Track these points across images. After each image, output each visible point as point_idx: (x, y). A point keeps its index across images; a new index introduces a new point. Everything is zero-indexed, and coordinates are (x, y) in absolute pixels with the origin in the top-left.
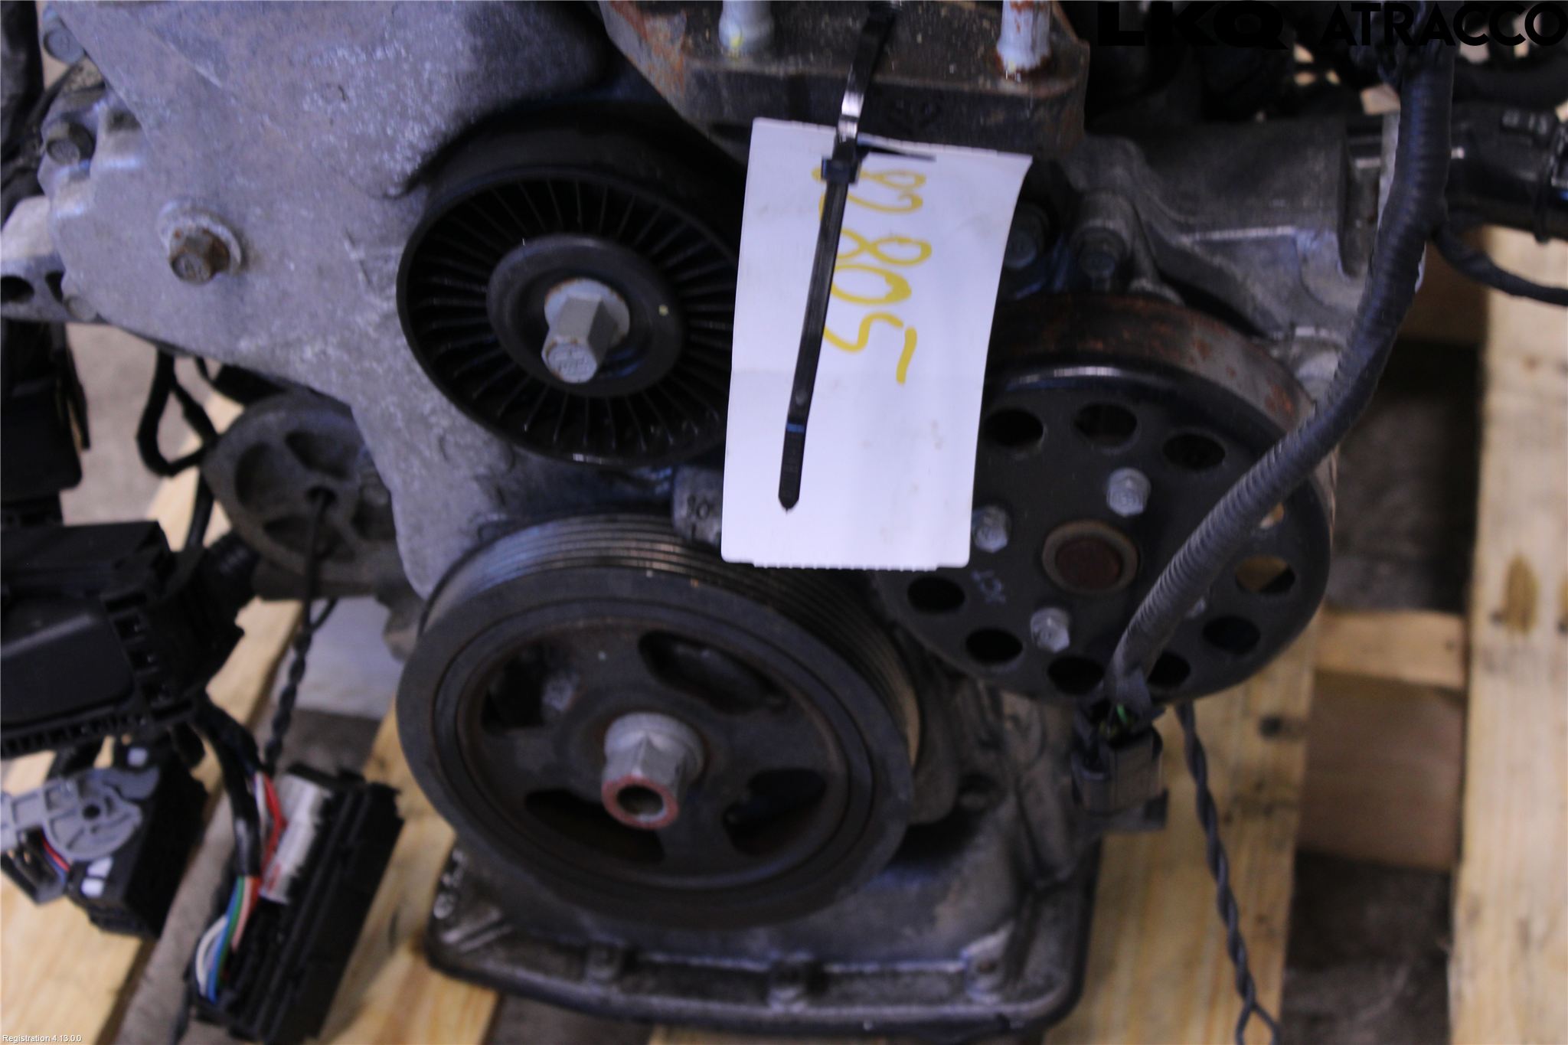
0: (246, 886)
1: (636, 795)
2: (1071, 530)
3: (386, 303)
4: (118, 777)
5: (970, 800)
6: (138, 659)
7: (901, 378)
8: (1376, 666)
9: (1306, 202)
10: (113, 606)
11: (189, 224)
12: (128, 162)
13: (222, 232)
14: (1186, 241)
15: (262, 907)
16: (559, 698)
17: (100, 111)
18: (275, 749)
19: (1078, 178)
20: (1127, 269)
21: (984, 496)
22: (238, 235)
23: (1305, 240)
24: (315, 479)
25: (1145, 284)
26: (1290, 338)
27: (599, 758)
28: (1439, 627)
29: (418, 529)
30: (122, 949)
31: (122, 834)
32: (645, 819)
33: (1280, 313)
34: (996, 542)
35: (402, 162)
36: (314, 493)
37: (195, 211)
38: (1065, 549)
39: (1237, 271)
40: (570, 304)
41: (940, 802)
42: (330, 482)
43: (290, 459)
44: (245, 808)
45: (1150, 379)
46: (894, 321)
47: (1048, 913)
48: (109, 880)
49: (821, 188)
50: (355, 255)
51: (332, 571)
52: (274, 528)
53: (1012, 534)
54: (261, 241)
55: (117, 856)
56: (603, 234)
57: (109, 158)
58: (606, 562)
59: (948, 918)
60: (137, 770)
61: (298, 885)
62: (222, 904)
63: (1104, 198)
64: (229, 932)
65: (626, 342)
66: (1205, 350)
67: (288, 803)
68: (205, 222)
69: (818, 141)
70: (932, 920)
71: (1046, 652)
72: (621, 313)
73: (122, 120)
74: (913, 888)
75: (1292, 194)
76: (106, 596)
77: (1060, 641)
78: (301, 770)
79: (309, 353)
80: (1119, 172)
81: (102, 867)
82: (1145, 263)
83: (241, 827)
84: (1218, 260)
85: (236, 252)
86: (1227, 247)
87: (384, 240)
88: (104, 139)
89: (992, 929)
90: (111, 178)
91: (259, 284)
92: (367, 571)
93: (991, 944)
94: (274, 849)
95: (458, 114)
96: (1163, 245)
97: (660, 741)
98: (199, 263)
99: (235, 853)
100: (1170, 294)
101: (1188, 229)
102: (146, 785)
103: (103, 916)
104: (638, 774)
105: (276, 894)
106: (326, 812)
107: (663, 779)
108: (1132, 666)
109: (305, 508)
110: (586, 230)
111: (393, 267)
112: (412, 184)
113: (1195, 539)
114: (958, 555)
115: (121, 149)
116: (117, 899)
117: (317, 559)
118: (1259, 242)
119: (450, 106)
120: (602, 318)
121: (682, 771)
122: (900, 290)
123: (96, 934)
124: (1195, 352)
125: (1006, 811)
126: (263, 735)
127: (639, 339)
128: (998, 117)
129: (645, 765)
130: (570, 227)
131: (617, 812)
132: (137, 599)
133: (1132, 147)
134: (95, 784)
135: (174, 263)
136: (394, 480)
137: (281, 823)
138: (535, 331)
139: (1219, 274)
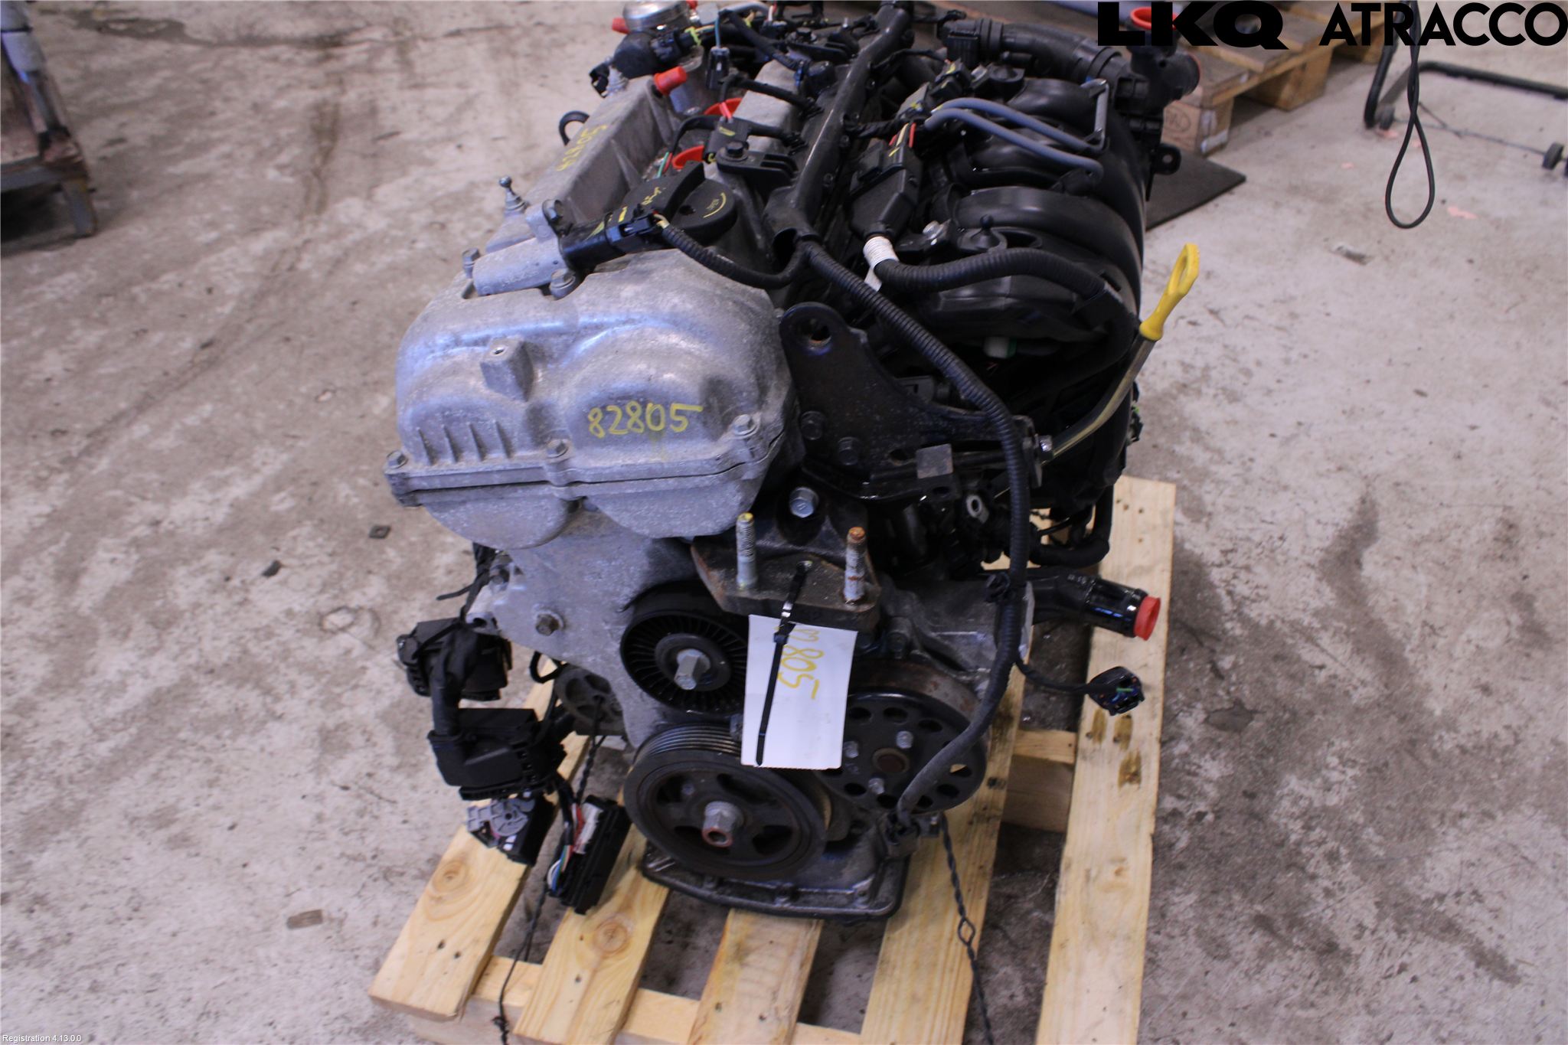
0: (567, 849)
1: (714, 835)
2: (884, 751)
3: (616, 646)
4: (519, 803)
5: (855, 831)
6: (524, 767)
7: (813, 697)
8: (1039, 754)
9: (982, 620)
10: (515, 747)
11: (543, 613)
12: (520, 588)
13: (556, 616)
14: (933, 635)
15: (574, 856)
16: (688, 791)
17: (511, 566)
18: (580, 793)
19: (891, 611)
20: (909, 646)
21: (848, 737)
22: (562, 617)
23: (980, 637)
24: (597, 693)
25: (917, 652)
26: (975, 672)
27: (703, 818)
28: (1067, 737)
29: (632, 724)
30: (519, 868)
31: (520, 826)
32: (719, 843)
33: (972, 663)
34: (853, 755)
35: (623, 601)
36: (596, 697)
37: (545, 608)
38: (881, 758)
39: (954, 647)
40: (686, 659)
41: (841, 834)
42: (603, 694)
43: (586, 685)
44: (568, 817)
45: (913, 699)
46: (810, 677)
47: (889, 871)
48: (515, 844)
49: (773, 645)
50: (607, 628)
51: (603, 726)
52: (580, 709)
53: (860, 751)
54: (571, 620)
55: (518, 834)
56: (698, 634)
57: (514, 586)
58: (703, 748)
59: (847, 874)
60: (528, 800)
61: (589, 847)
62: (558, 855)
63: (900, 619)
64: (561, 865)
65: (709, 672)
66: (936, 685)
67: (586, 814)
68: (549, 612)
69: (773, 624)
70: (841, 874)
71: (874, 794)
72: (707, 662)
73: (518, 571)
74: (833, 862)
75: (976, 616)
76: (513, 743)
77: (881, 791)
78: (592, 800)
79: (590, 659)
80: (907, 607)
81: (512, 839)
82: (917, 643)
83: (567, 824)
84: (946, 642)
85: (561, 623)
86: (950, 638)
87: (617, 623)
88: (512, 577)
89: (865, 878)
90: (514, 594)
91: (570, 635)
92: (616, 727)
93: (865, 884)
94: (579, 833)
95: (644, 585)
96: (925, 637)
97: (726, 813)
98: (546, 628)
99: (564, 835)
100: (927, 656)
101: (934, 630)
102: (529, 807)
103: (512, 856)
104: (716, 827)
105: (580, 851)
106: (601, 818)
107: (726, 829)
108: (904, 810)
109: (593, 703)
110: (692, 632)
111: (621, 633)
112: (626, 607)
113: (925, 770)
114: (836, 764)
115: (519, 582)
116: (516, 853)
117: (598, 721)
118: (963, 637)
119: (641, 582)
120: (699, 664)
121: (734, 825)
122: (812, 667)
123: (509, 862)
124: (931, 687)
125: (872, 832)
126: (575, 787)
127: (713, 672)
128: (844, 618)
129: (720, 824)
130: (687, 631)
131: (709, 840)
132: (523, 744)
133: (914, 596)
134: (510, 805)
135: (537, 628)
136: (624, 707)
137: (582, 822)
138: (674, 667)
139: (946, 647)
